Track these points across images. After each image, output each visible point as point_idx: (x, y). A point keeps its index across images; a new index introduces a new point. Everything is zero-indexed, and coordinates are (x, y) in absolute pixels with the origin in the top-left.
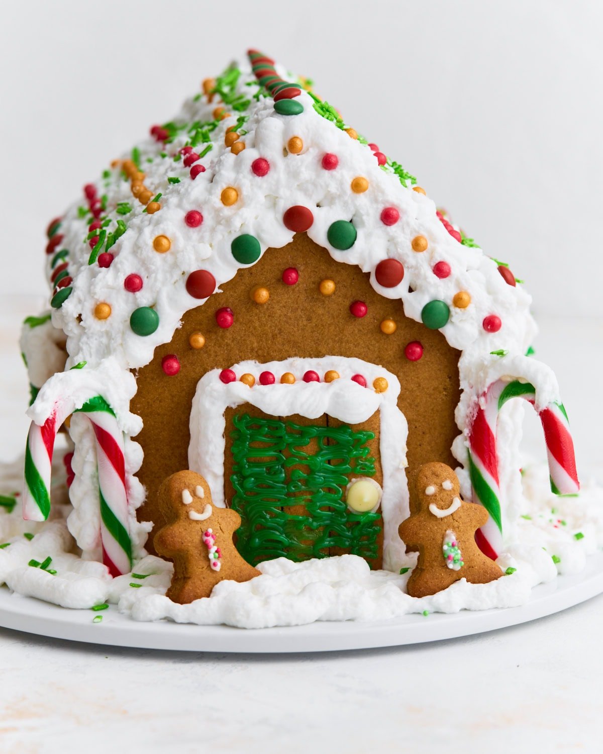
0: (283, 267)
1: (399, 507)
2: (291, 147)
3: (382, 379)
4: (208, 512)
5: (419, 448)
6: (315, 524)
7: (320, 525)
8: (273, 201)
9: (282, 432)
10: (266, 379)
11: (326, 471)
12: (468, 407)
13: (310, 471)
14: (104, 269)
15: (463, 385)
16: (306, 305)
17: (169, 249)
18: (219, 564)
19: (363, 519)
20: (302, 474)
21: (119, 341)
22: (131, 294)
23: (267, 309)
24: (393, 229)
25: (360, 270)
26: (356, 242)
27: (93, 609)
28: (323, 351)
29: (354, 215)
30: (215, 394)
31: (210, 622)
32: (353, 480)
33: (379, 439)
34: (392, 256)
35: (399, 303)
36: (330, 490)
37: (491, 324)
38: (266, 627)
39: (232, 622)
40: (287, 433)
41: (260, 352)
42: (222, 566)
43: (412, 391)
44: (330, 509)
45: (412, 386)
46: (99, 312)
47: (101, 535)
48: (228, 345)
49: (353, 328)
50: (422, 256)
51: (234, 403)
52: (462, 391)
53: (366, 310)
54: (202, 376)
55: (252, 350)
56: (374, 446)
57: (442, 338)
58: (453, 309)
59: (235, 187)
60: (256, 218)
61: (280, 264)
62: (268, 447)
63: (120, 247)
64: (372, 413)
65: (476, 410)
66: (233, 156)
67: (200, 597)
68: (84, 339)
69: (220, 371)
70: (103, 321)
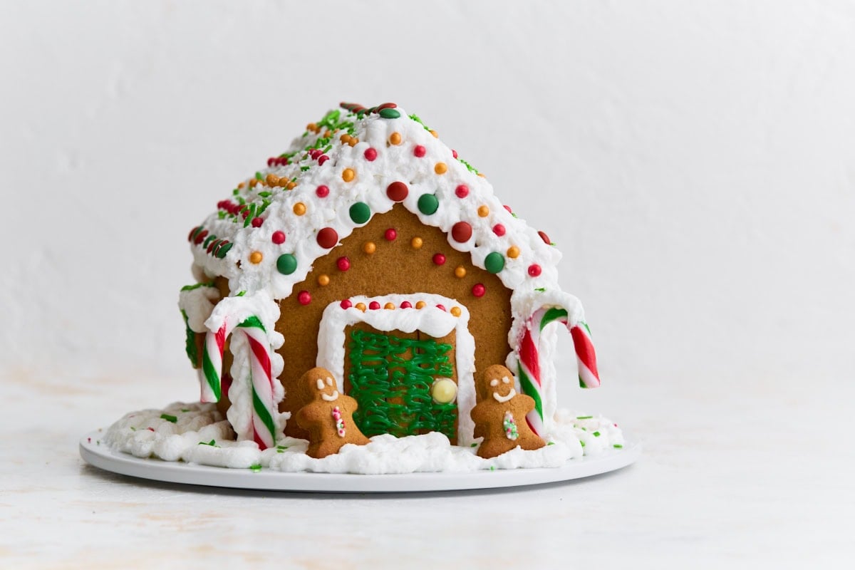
0: (385, 228)
1: (469, 400)
2: (393, 140)
3: (457, 308)
4: (335, 396)
5: (482, 362)
6: (410, 411)
7: (413, 412)
8: (379, 179)
9: (386, 343)
10: (373, 306)
11: (418, 372)
12: (518, 329)
13: (406, 372)
14: (256, 228)
15: (514, 314)
16: (401, 256)
17: (304, 212)
18: (344, 432)
19: (444, 408)
20: (400, 374)
21: (268, 279)
22: (276, 245)
23: (374, 258)
24: (464, 201)
25: (441, 231)
26: (438, 209)
27: (251, 468)
28: (414, 289)
29: (436, 191)
30: (338, 316)
31: (339, 471)
32: (437, 379)
33: (455, 351)
34: (463, 220)
35: (468, 255)
36: (420, 386)
37: (534, 271)
38: (380, 474)
39: (356, 470)
40: (390, 344)
41: (369, 290)
42: (346, 433)
43: (477, 320)
44: (420, 400)
45: (478, 316)
46: (253, 259)
47: (253, 421)
48: (345, 284)
49: (435, 273)
50: (485, 220)
51: (352, 322)
52: (513, 319)
53: (445, 258)
54: (327, 306)
55: (363, 288)
56: (452, 355)
57: (499, 281)
58: (507, 259)
59: (353, 168)
60: (367, 191)
61: (383, 226)
62: (377, 354)
63: (268, 213)
64: (451, 330)
65: (524, 331)
66: (350, 148)
67: (331, 454)
68: (242, 278)
69: (340, 302)
70: (256, 264)
